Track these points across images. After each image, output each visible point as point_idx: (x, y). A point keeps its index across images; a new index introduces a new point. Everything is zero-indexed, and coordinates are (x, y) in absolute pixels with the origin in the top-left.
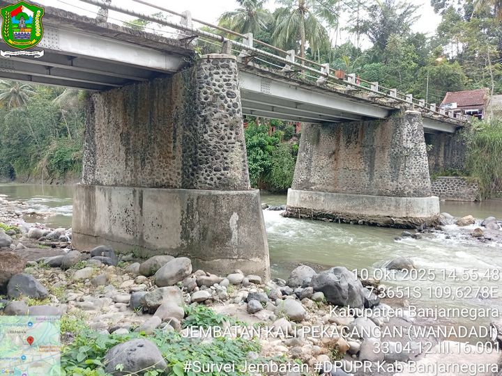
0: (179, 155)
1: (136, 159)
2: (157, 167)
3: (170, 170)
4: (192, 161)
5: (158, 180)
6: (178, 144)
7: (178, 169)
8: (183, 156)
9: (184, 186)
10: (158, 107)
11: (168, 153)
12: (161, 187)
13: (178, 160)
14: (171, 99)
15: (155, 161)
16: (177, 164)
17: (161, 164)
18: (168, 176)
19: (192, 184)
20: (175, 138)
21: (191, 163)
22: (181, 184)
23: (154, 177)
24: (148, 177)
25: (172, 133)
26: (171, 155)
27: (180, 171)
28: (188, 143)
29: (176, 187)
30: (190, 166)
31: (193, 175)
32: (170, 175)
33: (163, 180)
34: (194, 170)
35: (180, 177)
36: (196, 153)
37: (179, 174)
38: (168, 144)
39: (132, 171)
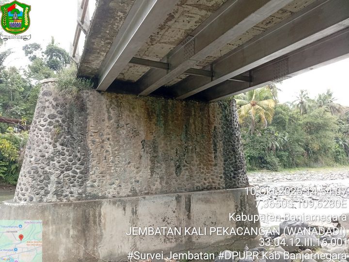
0: (220, 162)
1: (168, 166)
2: (197, 173)
3: (212, 175)
4: (233, 167)
5: (198, 184)
6: (218, 154)
7: (221, 173)
8: (224, 164)
9: (228, 187)
10: (194, 123)
11: (210, 161)
12: (202, 190)
13: (219, 167)
14: (209, 120)
15: (194, 168)
16: (219, 170)
17: (202, 170)
18: (211, 180)
19: (235, 185)
20: (215, 150)
21: (233, 169)
22: (224, 185)
23: (193, 181)
24: (186, 183)
25: (212, 146)
26: (213, 163)
27: (222, 175)
28: (228, 155)
29: (219, 188)
30: (232, 171)
31: (234, 177)
32: (212, 179)
33: (205, 184)
34: (235, 174)
35: (222, 180)
36: (236, 162)
37: (221, 177)
38: (209, 154)
39: (161, 178)
